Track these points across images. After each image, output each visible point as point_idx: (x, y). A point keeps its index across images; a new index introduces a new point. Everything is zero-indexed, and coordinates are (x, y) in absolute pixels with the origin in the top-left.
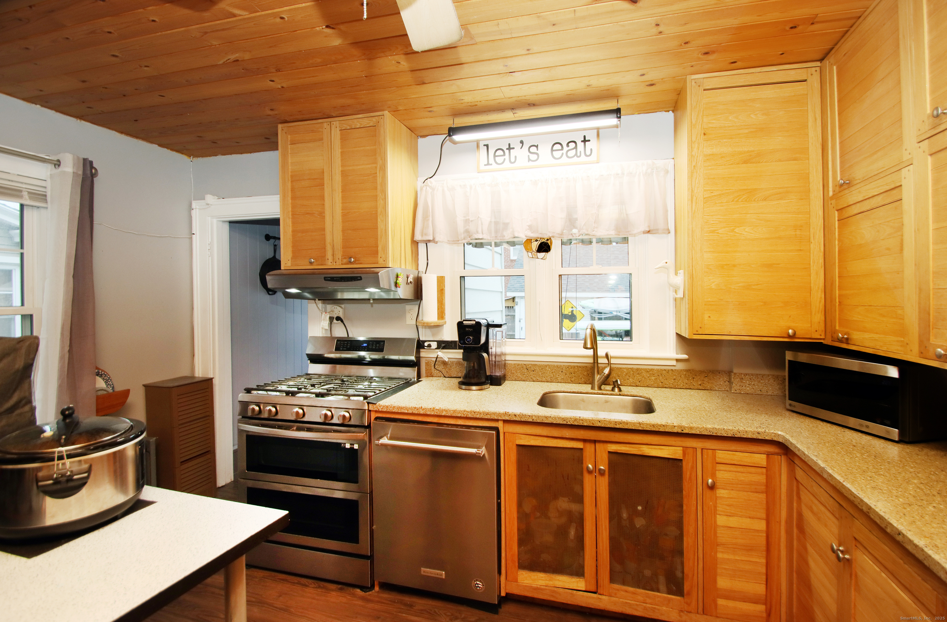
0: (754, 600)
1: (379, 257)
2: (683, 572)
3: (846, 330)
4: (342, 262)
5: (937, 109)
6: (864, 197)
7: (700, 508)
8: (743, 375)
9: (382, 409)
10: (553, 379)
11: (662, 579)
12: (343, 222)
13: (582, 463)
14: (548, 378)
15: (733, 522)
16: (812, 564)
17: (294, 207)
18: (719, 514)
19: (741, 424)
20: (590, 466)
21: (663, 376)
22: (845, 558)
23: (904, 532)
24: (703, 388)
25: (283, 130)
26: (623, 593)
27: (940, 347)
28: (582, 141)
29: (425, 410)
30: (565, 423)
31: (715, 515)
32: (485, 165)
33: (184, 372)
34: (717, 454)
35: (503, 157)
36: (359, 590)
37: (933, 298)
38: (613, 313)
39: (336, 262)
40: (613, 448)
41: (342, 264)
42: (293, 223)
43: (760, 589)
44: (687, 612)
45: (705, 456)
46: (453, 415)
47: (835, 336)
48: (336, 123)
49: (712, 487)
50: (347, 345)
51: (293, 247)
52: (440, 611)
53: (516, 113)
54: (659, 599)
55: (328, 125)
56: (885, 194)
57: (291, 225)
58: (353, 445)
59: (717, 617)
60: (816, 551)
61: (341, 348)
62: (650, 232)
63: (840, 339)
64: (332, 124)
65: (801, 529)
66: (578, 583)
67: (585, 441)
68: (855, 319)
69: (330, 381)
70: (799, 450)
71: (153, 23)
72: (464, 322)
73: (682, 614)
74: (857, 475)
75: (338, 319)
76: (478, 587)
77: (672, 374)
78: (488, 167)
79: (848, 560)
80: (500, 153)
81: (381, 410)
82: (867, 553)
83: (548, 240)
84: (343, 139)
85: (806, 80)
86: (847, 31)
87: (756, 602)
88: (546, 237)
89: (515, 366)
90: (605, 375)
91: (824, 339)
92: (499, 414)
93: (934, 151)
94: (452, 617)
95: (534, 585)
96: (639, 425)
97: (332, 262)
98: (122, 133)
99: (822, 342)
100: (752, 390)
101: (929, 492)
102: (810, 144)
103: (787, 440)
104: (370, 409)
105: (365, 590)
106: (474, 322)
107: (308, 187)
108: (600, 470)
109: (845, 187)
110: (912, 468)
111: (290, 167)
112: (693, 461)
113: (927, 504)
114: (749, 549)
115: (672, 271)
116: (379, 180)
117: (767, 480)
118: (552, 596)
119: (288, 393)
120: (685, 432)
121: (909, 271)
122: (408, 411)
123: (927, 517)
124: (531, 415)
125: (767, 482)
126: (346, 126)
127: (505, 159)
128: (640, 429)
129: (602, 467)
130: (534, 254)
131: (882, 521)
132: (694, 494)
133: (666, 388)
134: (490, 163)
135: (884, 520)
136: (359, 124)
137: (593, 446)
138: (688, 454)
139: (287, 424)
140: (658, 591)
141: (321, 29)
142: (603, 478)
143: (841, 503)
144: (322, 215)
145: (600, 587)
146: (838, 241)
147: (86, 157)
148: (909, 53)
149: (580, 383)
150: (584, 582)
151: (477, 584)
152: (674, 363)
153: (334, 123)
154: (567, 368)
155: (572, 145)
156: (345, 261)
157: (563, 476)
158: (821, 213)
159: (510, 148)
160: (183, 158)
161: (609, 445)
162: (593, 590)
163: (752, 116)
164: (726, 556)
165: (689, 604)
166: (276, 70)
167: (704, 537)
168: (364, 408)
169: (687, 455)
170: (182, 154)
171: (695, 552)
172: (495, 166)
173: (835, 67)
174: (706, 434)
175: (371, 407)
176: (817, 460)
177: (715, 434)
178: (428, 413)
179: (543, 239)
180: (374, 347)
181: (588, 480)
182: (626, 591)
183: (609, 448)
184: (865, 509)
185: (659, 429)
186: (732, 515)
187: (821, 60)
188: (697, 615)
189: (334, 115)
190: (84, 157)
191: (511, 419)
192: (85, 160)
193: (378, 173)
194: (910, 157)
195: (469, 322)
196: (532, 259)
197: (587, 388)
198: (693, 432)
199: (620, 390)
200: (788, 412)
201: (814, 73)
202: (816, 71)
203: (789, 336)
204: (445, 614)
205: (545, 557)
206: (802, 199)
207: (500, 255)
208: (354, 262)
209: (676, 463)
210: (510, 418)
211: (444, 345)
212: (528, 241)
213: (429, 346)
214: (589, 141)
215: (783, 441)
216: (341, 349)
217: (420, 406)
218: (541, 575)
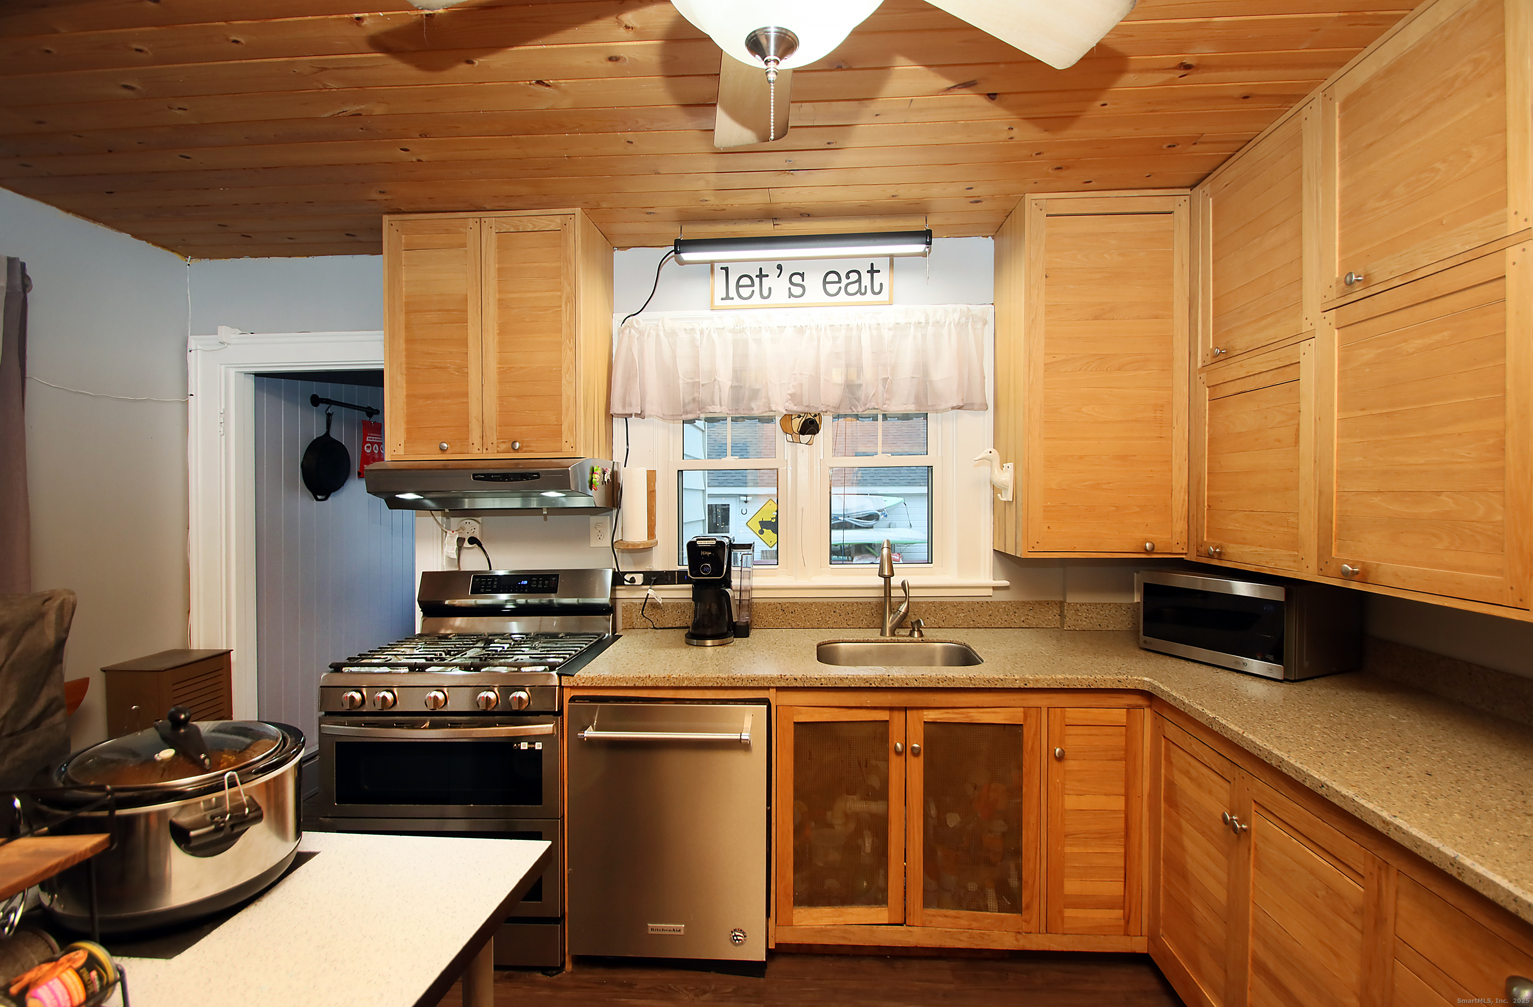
0: (1108, 904)
1: (564, 441)
2: (1020, 879)
3: (1218, 542)
4: (499, 449)
5: (1350, 274)
6: (1248, 372)
7: (1043, 789)
8: (1078, 606)
9: (584, 683)
10: (821, 623)
11: (991, 893)
12: (501, 382)
13: (887, 741)
14: (815, 622)
15: (1087, 802)
16: (1187, 843)
17: (409, 354)
18: (1068, 794)
19: (1096, 671)
20: (899, 745)
21: (975, 611)
22: (1242, 828)
23: (1329, 783)
24: (1027, 626)
25: (392, 225)
26: (940, 919)
27: (1346, 562)
28: (868, 272)
29: (655, 681)
30: (868, 685)
31: (1062, 796)
32: (722, 299)
33: (172, 643)
34: (1066, 713)
35: (751, 289)
36: (540, 975)
37: (1336, 503)
38: (840, 518)
39: (487, 449)
40: (931, 715)
41: (498, 452)
42: (410, 383)
43: (1115, 888)
44: (1025, 933)
45: (1052, 717)
46: (700, 685)
47: (1202, 549)
48: (492, 223)
49: (1060, 758)
50: (492, 584)
51: (408, 422)
52: (677, 986)
53: (778, 225)
54: (989, 921)
55: (476, 222)
56: (1275, 371)
57: (405, 386)
58: (534, 744)
59: (1064, 934)
60: (1195, 828)
61: (483, 588)
62: (964, 408)
63: (1210, 554)
64: (483, 222)
65: (1172, 802)
66: (879, 914)
67: (891, 709)
68: (1230, 527)
69: (470, 644)
70: (1175, 699)
71: (235, 45)
72: (698, 543)
73: (1019, 936)
74: (1255, 724)
75: (473, 540)
76: (737, 939)
77: (987, 607)
78: (727, 303)
79: (1245, 830)
80: (745, 281)
81: (582, 685)
82: (1271, 817)
83: (815, 416)
84: (502, 248)
85: (1173, 212)
86: (1231, 156)
87: (1111, 907)
88: (814, 412)
89: (765, 607)
90: (901, 613)
91: (1186, 554)
92: (772, 679)
93: (1342, 324)
94: (697, 991)
95: (817, 927)
96: (969, 681)
97: (481, 449)
98: (68, 211)
99: (1183, 558)
100: (1090, 624)
101: (1336, 737)
102: (1175, 298)
103: (1155, 687)
104: (563, 685)
105: (549, 972)
106: (714, 542)
107: (437, 323)
108: (913, 748)
109: (1221, 357)
110: (1309, 711)
111: (404, 289)
112: (1037, 726)
113: (1340, 750)
114: (1104, 836)
115: (997, 463)
116: (565, 318)
117: (1126, 743)
118: (844, 938)
119: (413, 668)
120: (1029, 686)
121: (1306, 469)
122: (627, 683)
123: (1345, 764)
124: (819, 677)
125: (1126, 745)
126: (508, 227)
127: (753, 291)
128: (971, 686)
129: (916, 745)
130: (795, 437)
131: (1299, 774)
132: (1038, 770)
133: (978, 628)
134: (730, 296)
135: (1302, 773)
136: (531, 226)
137: (903, 714)
138: (1030, 717)
139: (413, 719)
140: (986, 909)
141: (527, 84)
142: (916, 759)
143: (1235, 760)
144: (463, 370)
145: (910, 915)
146: (1208, 426)
147: (12, 256)
148: (1315, 199)
149: (860, 628)
150: (887, 911)
151: (735, 935)
152: (990, 592)
153: (486, 220)
154: (842, 606)
155: (854, 277)
156: (503, 447)
157: (859, 763)
158: (1186, 389)
159: (761, 276)
160: (176, 258)
161: (925, 712)
162: (900, 922)
163: (1106, 255)
164: (1076, 850)
165: (1028, 922)
166: (420, 135)
167: (1049, 827)
168: (554, 684)
169: (1028, 719)
170: (173, 251)
171: (1036, 848)
172: (737, 301)
173: (1211, 199)
174: (1056, 687)
175: (565, 681)
176: (1203, 710)
177: (1066, 687)
178: (660, 685)
179: (809, 414)
180: (540, 586)
181: (895, 763)
182: (946, 916)
183: (924, 717)
184: (1274, 763)
185: (996, 685)
186: (1084, 793)
187: (1192, 187)
188: (1038, 935)
189: (488, 207)
190: (9, 256)
191: (790, 686)
192: (11, 261)
193: (563, 306)
194: (1312, 328)
195: (706, 542)
196: (793, 443)
197: (875, 634)
198: (1040, 686)
199: (921, 635)
200: (1143, 651)
201: (1182, 203)
202: (1185, 201)
203: (1147, 551)
204: (686, 989)
205: (832, 883)
206: (1164, 370)
207: (701, 432)
208: (519, 450)
209: (1013, 731)
210: (788, 684)
211: (654, 578)
212: (788, 417)
213: (633, 580)
214: (879, 271)
215: (1150, 690)
216: (482, 590)
217: (647, 674)
218: (827, 910)
